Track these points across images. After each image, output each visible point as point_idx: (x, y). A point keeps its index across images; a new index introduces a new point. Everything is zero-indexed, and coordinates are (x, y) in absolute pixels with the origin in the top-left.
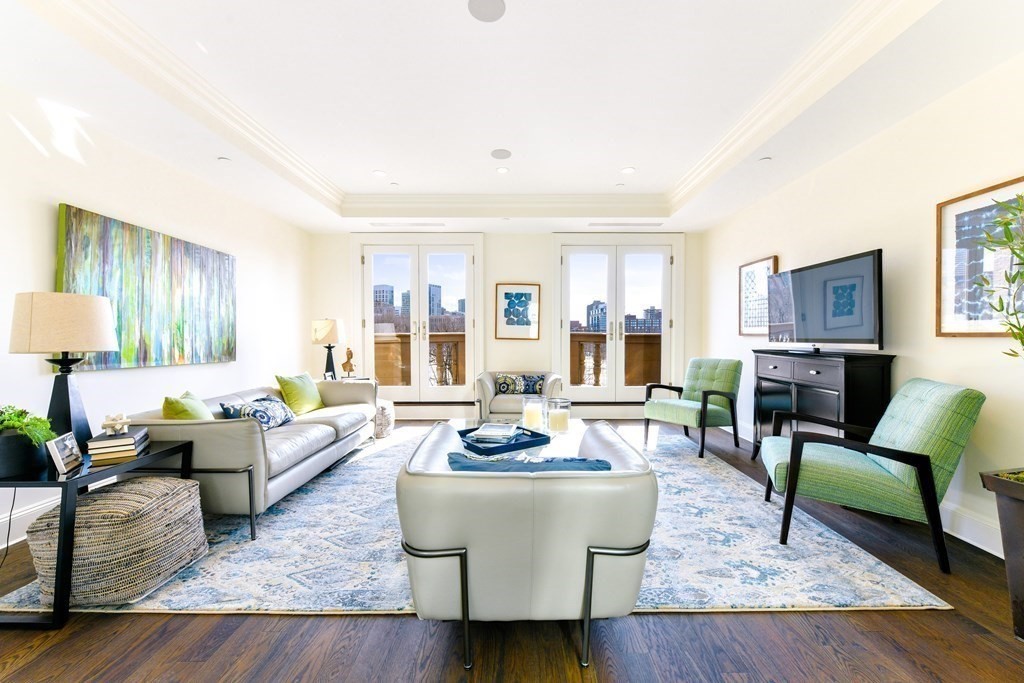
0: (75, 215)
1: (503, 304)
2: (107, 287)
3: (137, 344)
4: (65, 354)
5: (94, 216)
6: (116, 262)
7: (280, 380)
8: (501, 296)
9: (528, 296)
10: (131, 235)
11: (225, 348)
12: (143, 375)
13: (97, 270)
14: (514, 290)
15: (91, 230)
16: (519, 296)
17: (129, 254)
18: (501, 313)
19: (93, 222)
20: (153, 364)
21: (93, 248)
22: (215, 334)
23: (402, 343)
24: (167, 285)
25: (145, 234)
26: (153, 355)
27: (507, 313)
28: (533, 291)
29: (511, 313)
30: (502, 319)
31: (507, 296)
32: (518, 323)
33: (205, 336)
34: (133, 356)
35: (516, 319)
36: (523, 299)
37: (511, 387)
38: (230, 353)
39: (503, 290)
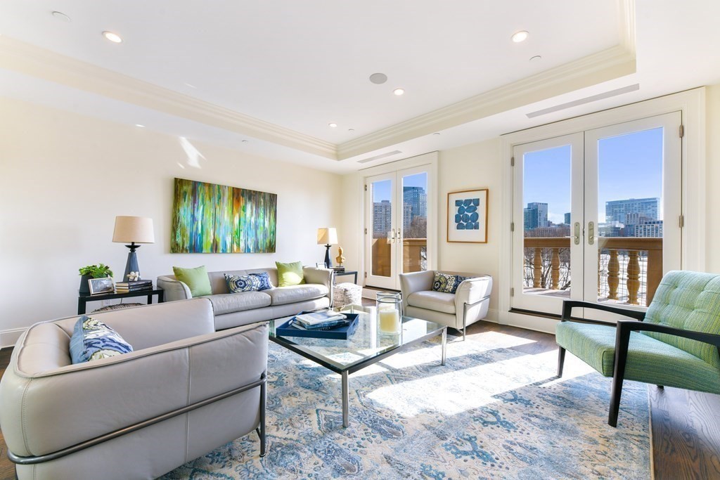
0: (179, 182)
1: (454, 210)
2: (195, 214)
3: (212, 241)
4: (133, 243)
5: (188, 182)
6: (200, 201)
7: (278, 264)
8: (453, 203)
9: (477, 202)
10: (209, 189)
11: (268, 245)
12: (214, 257)
13: (190, 206)
14: (463, 197)
15: (188, 188)
16: (468, 202)
17: (208, 198)
18: (453, 219)
19: (189, 185)
20: (221, 252)
21: (189, 197)
22: (260, 237)
23: (410, 246)
24: (230, 212)
25: (217, 187)
26: (221, 247)
27: (458, 219)
28: (481, 196)
29: (461, 219)
30: (453, 224)
31: (458, 203)
32: (467, 227)
33: (254, 238)
34: (209, 247)
35: (465, 224)
36: (472, 204)
37: (443, 286)
38: (271, 248)
39: (454, 198)
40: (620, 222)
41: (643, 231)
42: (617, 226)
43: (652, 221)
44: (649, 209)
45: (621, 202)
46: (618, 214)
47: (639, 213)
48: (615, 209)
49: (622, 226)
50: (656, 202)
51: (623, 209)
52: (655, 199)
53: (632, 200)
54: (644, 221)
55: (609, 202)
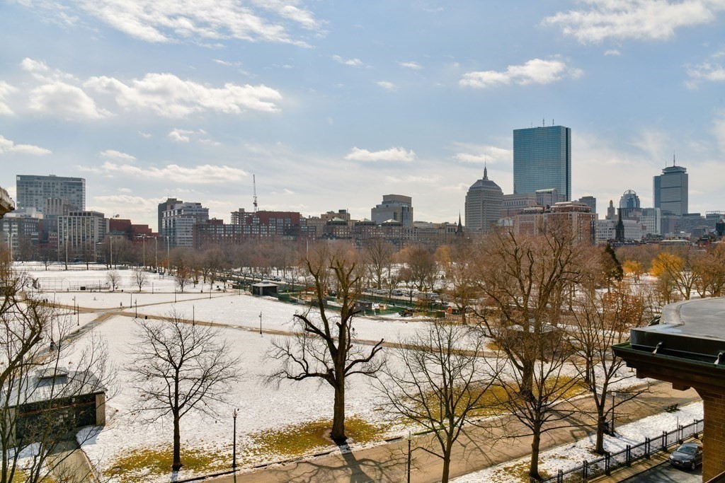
40: (37, 210)
41: (67, 224)
42: (33, 216)
43: (78, 211)
44: (74, 193)
45: (39, 178)
46: (35, 197)
47: (62, 198)
48: (30, 189)
49: (41, 216)
50: (81, 184)
51: (42, 189)
52: (80, 179)
53: (53, 178)
54: (69, 212)
55: (21, 176)
